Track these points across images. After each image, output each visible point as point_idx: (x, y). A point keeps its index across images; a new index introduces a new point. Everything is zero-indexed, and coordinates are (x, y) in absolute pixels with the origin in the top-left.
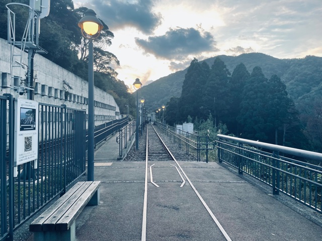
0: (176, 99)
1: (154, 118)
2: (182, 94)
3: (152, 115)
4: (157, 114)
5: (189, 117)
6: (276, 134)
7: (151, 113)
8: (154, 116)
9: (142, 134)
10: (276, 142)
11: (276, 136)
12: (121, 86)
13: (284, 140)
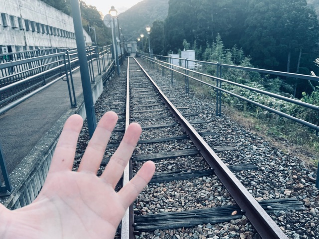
0: (159, 23)
1: (136, 49)
2: (169, 13)
3: (132, 44)
4: (138, 44)
5: (185, 42)
6: (289, 58)
7: (131, 42)
8: (135, 46)
9: (118, 74)
10: (288, 68)
11: (289, 61)
12: (93, 13)
13: (298, 65)
